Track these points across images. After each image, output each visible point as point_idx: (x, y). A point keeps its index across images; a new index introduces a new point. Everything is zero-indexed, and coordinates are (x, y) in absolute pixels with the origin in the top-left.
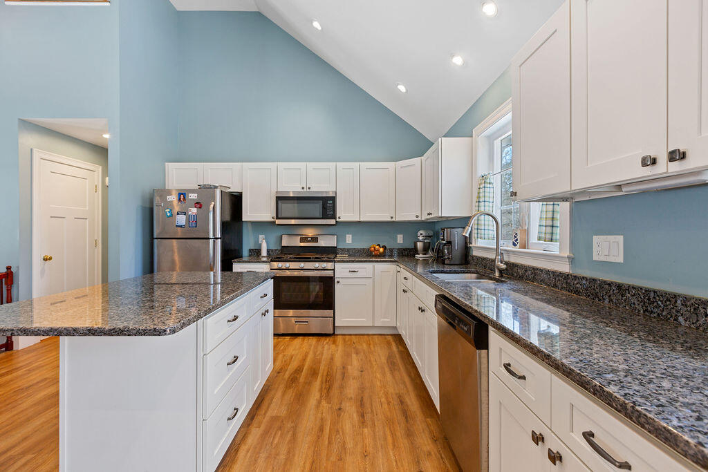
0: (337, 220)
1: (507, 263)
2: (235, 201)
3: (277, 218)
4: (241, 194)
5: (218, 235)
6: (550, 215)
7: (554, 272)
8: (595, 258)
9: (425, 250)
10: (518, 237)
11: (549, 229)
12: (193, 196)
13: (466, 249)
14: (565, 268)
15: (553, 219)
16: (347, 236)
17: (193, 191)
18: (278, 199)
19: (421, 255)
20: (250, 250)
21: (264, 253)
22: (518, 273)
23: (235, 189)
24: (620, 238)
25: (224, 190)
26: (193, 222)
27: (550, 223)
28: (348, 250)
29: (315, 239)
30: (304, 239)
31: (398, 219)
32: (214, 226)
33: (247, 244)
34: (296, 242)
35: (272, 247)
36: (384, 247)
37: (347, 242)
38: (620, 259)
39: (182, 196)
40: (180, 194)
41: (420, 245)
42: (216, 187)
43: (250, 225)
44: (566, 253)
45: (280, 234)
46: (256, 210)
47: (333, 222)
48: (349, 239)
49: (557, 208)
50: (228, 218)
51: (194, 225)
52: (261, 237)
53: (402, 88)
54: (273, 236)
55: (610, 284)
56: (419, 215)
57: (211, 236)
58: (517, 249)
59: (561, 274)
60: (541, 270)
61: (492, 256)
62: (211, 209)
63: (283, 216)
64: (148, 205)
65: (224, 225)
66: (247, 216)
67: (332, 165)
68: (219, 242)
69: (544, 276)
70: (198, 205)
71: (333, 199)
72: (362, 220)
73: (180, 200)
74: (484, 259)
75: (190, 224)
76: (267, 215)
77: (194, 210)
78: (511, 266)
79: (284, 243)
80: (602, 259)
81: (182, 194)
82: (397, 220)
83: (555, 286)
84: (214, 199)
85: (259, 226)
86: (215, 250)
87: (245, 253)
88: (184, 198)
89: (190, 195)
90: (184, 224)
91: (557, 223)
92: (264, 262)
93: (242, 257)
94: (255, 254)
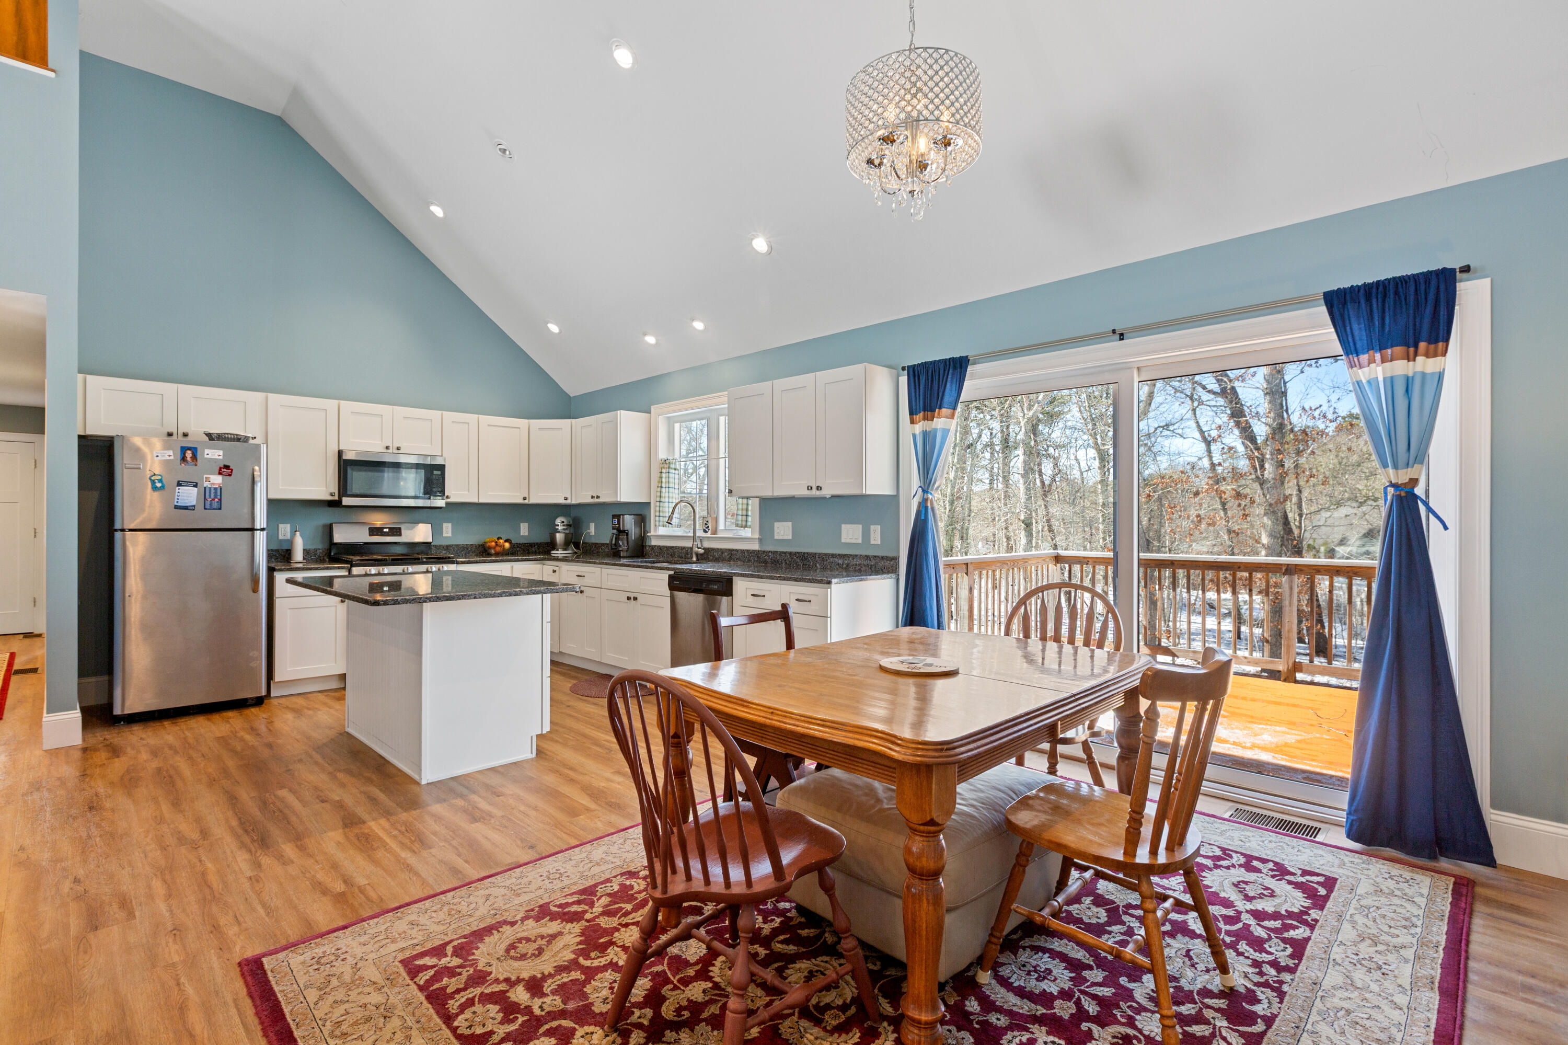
0: (446, 500)
1: (704, 549)
3: (341, 495)
5: (264, 524)
6: (745, 507)
7: (748, 551)
8: (776, 537)
9: (566, 545)
10: (709, 525)
11: (744, 518)
12: (214, 455)
13: (642, 539)
14: (756, 547)
15: (747, 510)
16: (445, 525)
17: (211, 445)
18: (344, 463)
19: (560, 551)
21: (298, 556)
22: (714, 556)
24: (790, 524)
26: (213, 500)
27: (745, 513)
29: (395, 531)
30: (374, 531)
31: (533, 500)
32: (260, 510)
34: (360, 535)
35: (314, 545)
36: (509, 541)
37: (445, 535)
38: (790, 537)
39: (189, 452)
40: (184, 449)
41: (559, 537)
44: (757, 536)
45: (332, 521)
47: (440, 503)
48: (447, 530)
49: (750, 502)
51: (215, 505)
53: (554, 328)
54: (320, 524)
55: (785, 553)
56: (569, 497)
57: (257, 524)
58: (709, 535)
59: (754, 551)
60: (737, 550)
61: (689, 544)
62: (257, 479)
63: (353, 493)
67: (435, 415)
68: (264, 535)
69: (739, 555)
70: (226, 469)
71: (442, 468)
72: (480, 501)
73: (184, 459)
74: (671, 547)
75: (208, 503)
76: (325, 487)
77: (217, 480)
78: (707, 550)
79: (337, 538)
80: (781, 538)
81: (189, 449)
82: (531, 502)
83: (749, 561)
84: (259, 462)
88: (194, 457)
89: (206, 451)
90: (194, 503)
91: (750, 513)
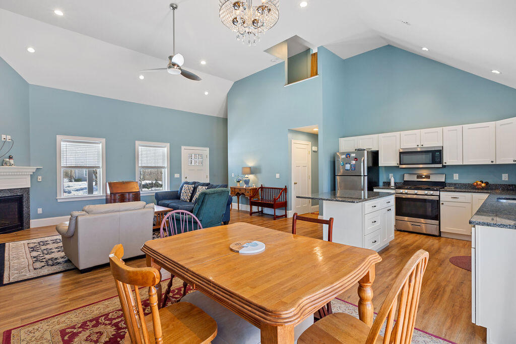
0: (444, 164)
2: (375, 155)
3: (400, 164)
4: (378, 151)
5: (366, 174)
12: (353, 155)
16: (454, 175)
17: (353, 153)
18: (401, 153)
20: (384, 183)
21: (392, 184)
23: (374, 149)
25: (368, 150)
26: (354, 168)
28: (455, 184)
29: (428, 177)
30: (419, 177)
31: (499, 163)
32: (364, 170)
33: (382, 178)
34: (414, 178)
35: (398, 181)
36: (487, 183)
37: (455, 179)
39: (348, 155)
40: (347, 154)
42: (364, 150)
43: (384, 168)
45: (403, 174)
46: (387, 159)
47: (440, 166)
48: (456, 177)
50: (371, 165)
52: (391, 175)
53: (496, 72)
54: (399, 175)
57: (362, 174)
62: (362, 161)
63: (404, 163)
64: (332, 160)
65: (369, 168)
66: (382, 163)
67: (439, 129)
68: (366, 177)
70: (356, 159)
71: (441, 151)
72: (464, 164)
73: (347, 157)
75: (352, 168)
76: (394, 162)
77: (354, 162)
79: (406, 179)
82: (497, 163)
84: (364, 156)
85: (389, 169)
86: (364, 181)
87: (381, 184)
88: (349, 156)
90: (349, 169)
92: (392, 189)
93: (379, 186)
94: (387, 184)
